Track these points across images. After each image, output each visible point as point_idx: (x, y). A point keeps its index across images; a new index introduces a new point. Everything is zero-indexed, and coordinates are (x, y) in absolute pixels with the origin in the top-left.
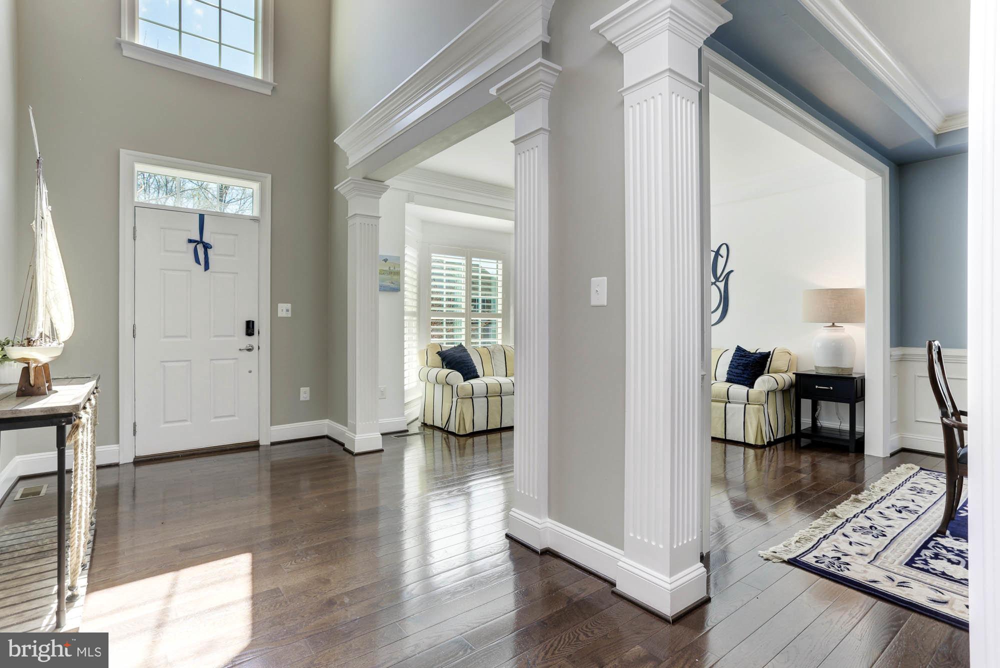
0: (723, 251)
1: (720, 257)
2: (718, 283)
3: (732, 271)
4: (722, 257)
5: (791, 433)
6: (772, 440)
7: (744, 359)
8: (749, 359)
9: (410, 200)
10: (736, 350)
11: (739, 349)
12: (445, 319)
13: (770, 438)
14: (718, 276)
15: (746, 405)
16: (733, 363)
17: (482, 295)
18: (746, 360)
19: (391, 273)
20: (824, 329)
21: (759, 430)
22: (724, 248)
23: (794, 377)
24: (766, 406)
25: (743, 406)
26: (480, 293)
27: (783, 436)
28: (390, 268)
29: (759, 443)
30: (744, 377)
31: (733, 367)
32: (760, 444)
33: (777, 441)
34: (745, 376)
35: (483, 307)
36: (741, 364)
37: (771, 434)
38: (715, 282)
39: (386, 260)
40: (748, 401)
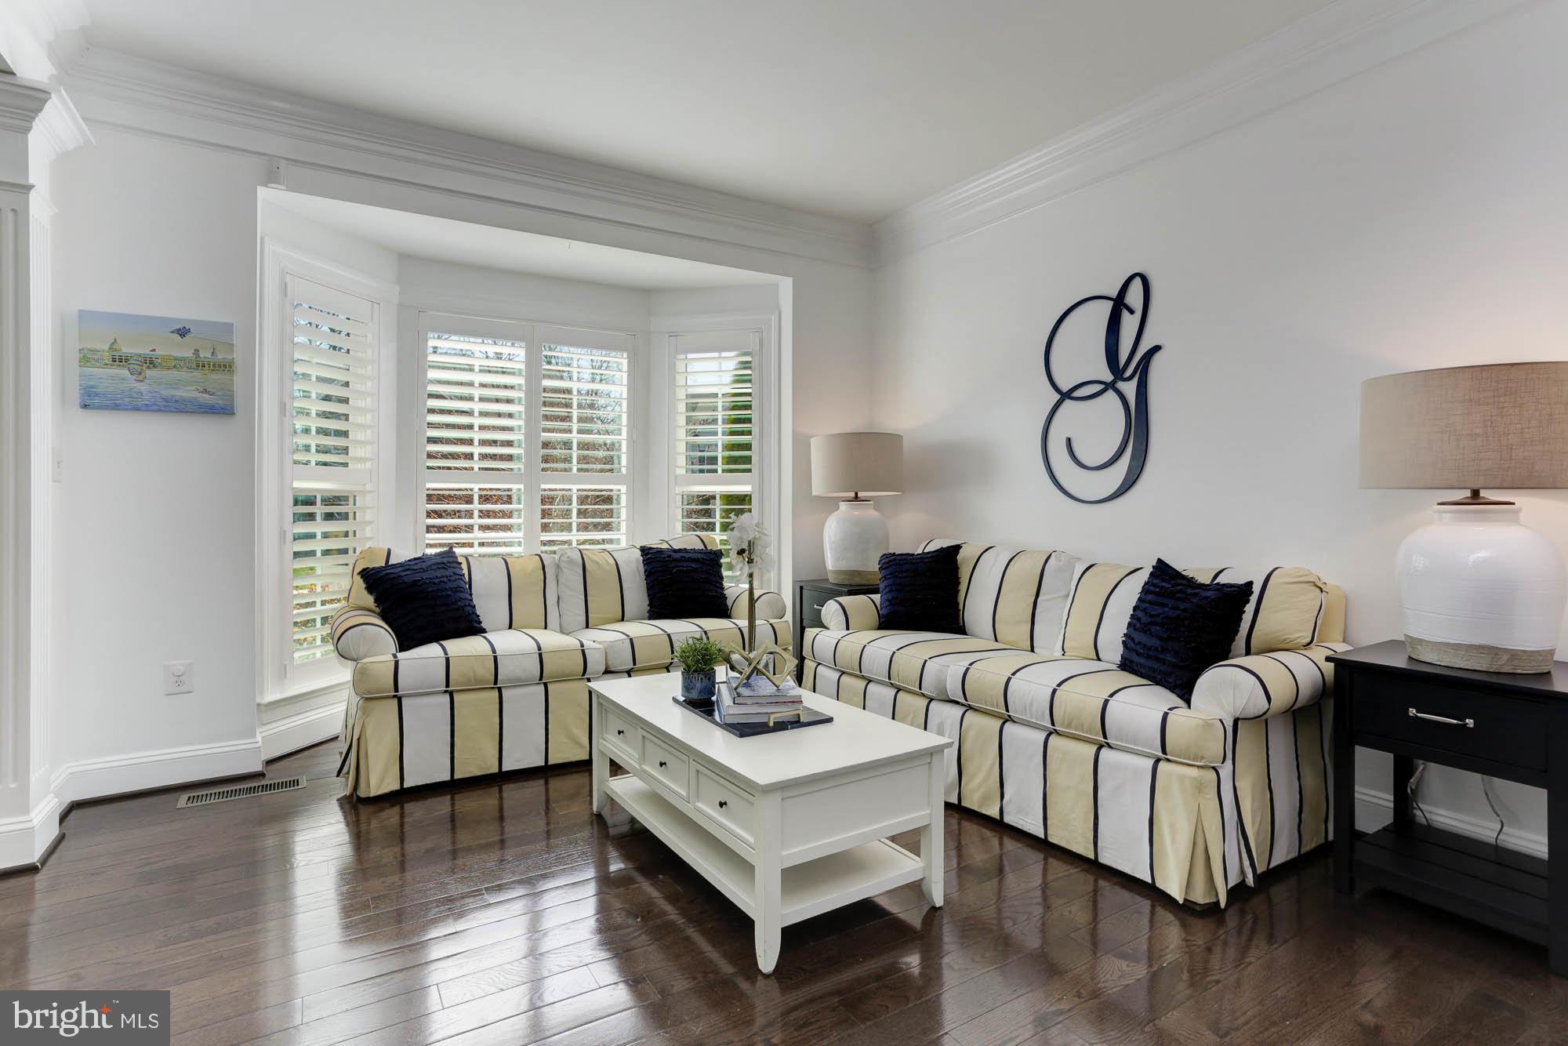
0: (1135, 297)
1: (1125, 313)
2: (1121, 385)
3: (1157, 349)
4: (1132, 312)
5: (1322, 841)
6: (1250, 880)
7: (1171, 603)
8: (1182, 606)
9: (271, 177)
10: (1151, 574)
11: (1162, 569)
12: (476, 487)
13: (1242, 872)
14: (1121, 366)
15: (1158, 760)
16: (1140, 614)
17: (580, 432)
18: (1176, 608)
19: (201, 365)
20: (1441, 512)
21: (1200, 853)
22: (1137, 286)
23: (1328, 669)
24: (1226, 771)
25: (1151, 762)
26: (575, 428)
27: (1294, 854)
28: (197, 351)
29: (1200, 897)
30: (1164, 662)
31: (1138, 625)
32: (1201, 901)
33: (1268, 878)
34: (1169, 658)
35: (583, 459)
36: (1159, 620)
37: (1247, 863)
38: (1114, 382)
39: (183, 332)
40: (1164, 751)
